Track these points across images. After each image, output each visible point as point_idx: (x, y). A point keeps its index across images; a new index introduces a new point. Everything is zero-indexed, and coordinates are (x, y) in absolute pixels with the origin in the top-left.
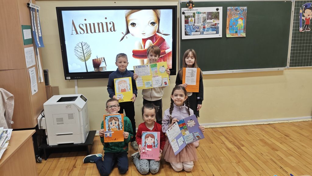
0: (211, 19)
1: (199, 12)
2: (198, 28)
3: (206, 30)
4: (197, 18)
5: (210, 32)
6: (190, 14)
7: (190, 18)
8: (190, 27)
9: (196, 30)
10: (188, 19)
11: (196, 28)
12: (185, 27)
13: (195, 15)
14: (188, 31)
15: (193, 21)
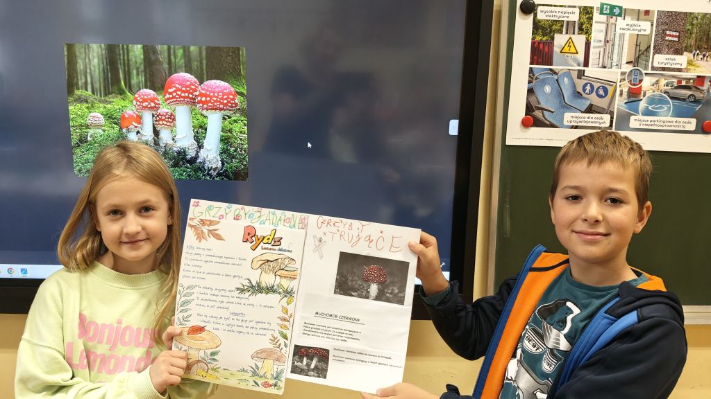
0: (678, 52)
1: (612, 7)
2: (601, 92)
3: (643, 105)
4: (602, 37)
5: (666, 118)
6: (567, 15)
7: (561, 33)
8: (557, 80)
9: (588, 103)
10: (553, 38)
11: (591, 92)
12: (530, 82)
13: (591, 18)
14: (543, 105)
15: (577, 53)
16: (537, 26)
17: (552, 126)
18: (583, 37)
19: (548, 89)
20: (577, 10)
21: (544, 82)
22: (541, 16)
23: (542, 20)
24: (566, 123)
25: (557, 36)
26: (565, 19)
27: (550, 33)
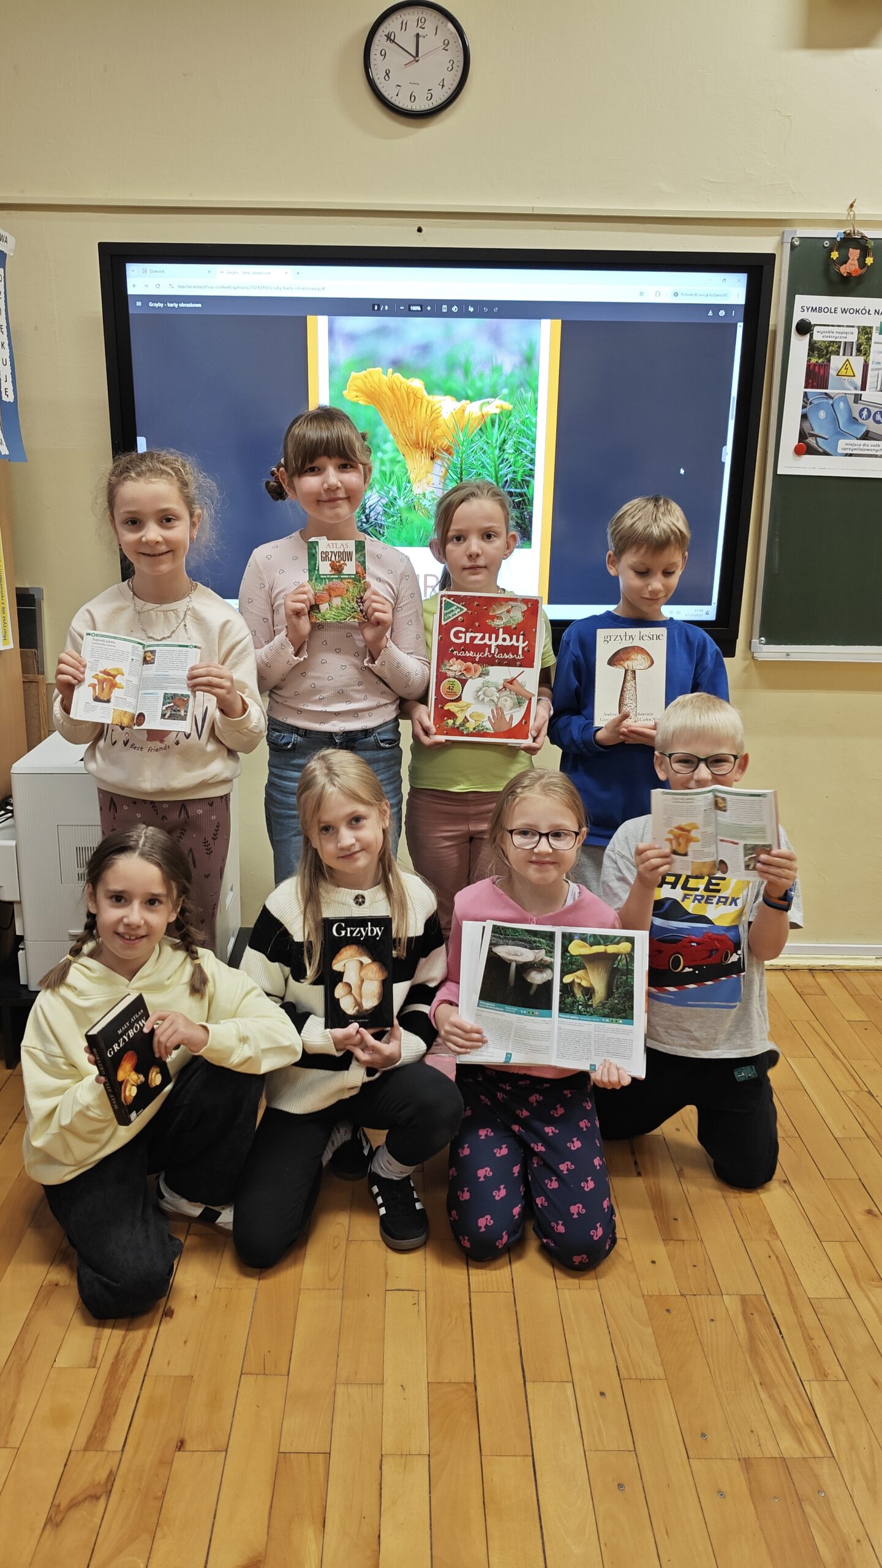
2: (878, 418)
6: (844, 335)
7: (838, 355)
8: (832, 405)
9: (864, 429)
10: (829, 361)
11: (868, 417)
12: (804, 407)
13: (869, 339)
14: (816, 432)
15: (854, 376)
16: (813, 347)
17: (826, 454)
18: (861, 359)
19: (822, 414)
20: (856, 330)
21: (819, 407)
22: (817, 337)
23: (819, 341)
24: (840, 451)
25: (833, 358)
26: (843, 340)
27: (827, 354)
